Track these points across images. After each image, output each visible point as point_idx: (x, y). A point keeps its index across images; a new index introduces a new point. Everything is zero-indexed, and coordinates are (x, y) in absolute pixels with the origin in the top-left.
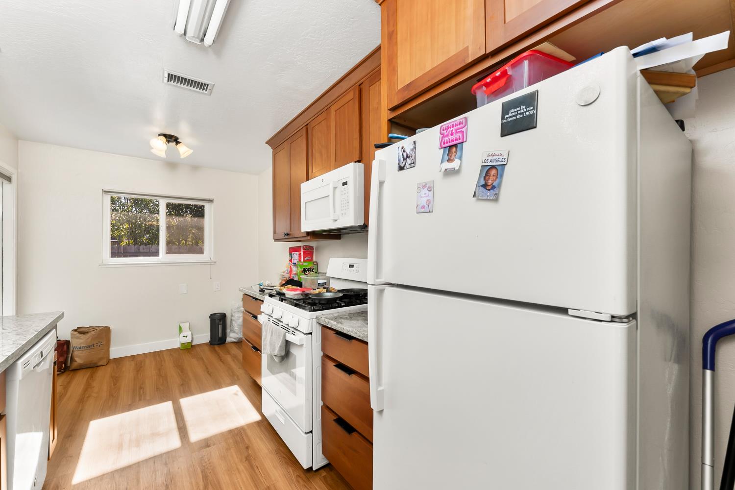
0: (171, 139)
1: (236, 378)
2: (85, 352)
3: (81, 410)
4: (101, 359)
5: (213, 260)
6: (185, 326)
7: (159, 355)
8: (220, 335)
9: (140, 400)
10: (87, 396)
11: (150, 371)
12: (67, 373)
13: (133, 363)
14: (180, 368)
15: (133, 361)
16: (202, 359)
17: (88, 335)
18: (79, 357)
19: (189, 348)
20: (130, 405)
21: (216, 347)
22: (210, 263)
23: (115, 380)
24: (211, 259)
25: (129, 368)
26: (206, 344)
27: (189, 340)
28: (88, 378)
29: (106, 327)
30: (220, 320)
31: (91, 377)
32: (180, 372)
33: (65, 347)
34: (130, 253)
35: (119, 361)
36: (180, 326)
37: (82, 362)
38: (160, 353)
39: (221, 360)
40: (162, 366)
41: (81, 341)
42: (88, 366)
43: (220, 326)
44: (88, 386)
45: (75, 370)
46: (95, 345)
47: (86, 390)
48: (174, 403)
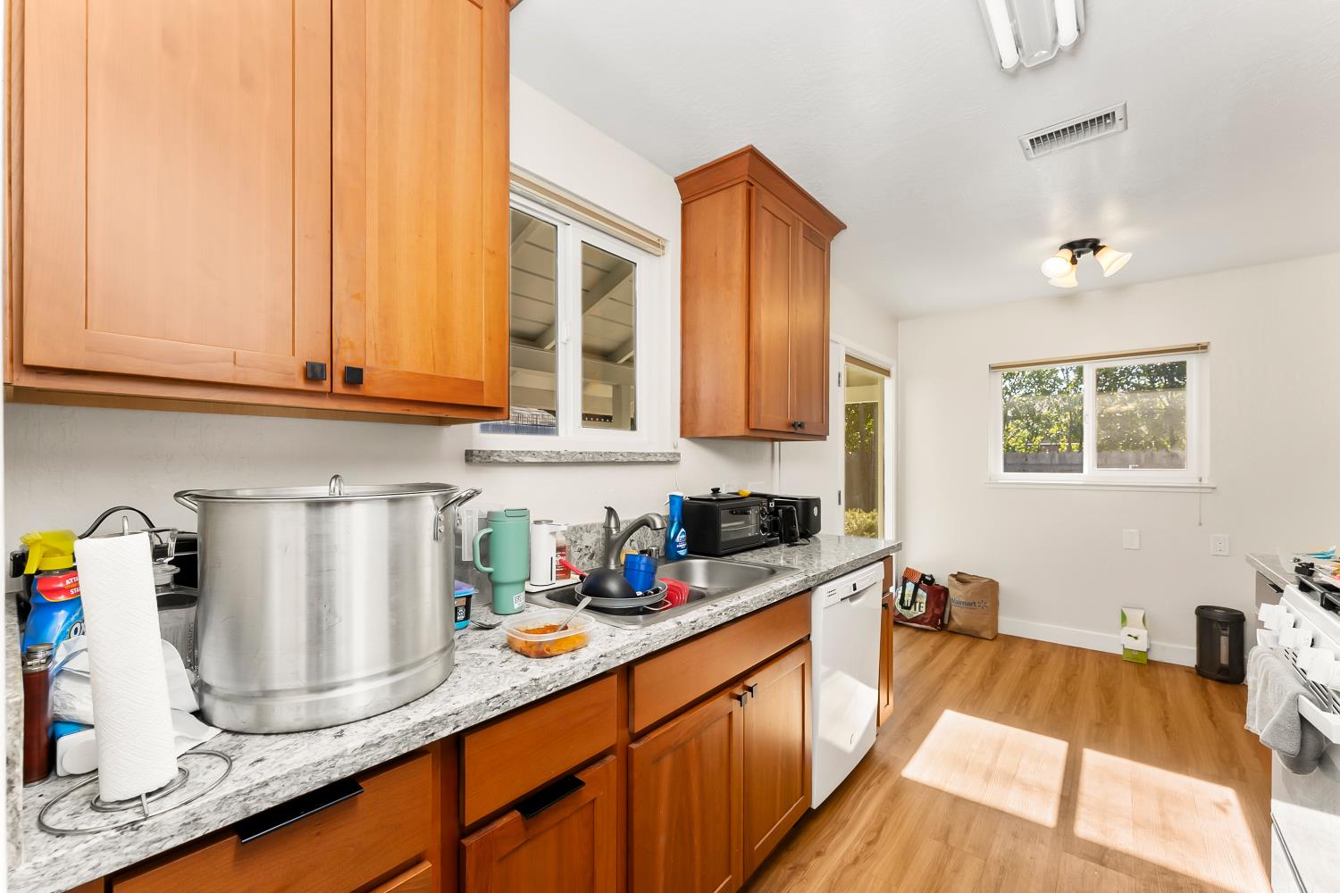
0: (1084, 247)
1: (1235, 771)
2: (964, 610)
3: (940, 689)
4: (985, 628)
5: (1205, 482)
6: (1135, 616)
7: (1077, 655)
8: (1224, 660)
9: (1017, 713)
10: (953, 673)
11: (1051, 676)
12: (944, 633)
13: (1030, 652)
14: (1108, 695)
15: (1031, 648)
16: (1163, 695)
17: (969, 587)
18: (957, 615)
19: (1144, 666)
20: (1000, 713)
21: (1212, 686)
22: (1196, 490)
23: (995, 667)
24: (1201, 480)
25: (1020, 658)
26: (1187, 669)
27: (1141, 645)
28: (962, 651)
29: (991, 581)
30: (1224, 625)
31: (968, 650)
32: (1103, 701)
33: (942, 595)
34: (1071, 465)
35: (1011, 640)
36: (1122, 611)
37: (960, 624)
38: (1079, 652)
39: (1211, 716)
40: (1075, 675)
41: (961, 593)
42: (968, 633)
43: (1224, 641)
44: (959, 661)
45: (953, 633)
46: (977, 605)
47: (955, 664)
48: (1070, 749)
